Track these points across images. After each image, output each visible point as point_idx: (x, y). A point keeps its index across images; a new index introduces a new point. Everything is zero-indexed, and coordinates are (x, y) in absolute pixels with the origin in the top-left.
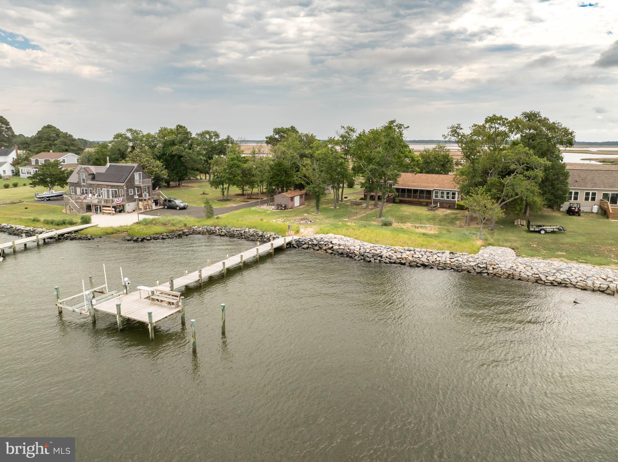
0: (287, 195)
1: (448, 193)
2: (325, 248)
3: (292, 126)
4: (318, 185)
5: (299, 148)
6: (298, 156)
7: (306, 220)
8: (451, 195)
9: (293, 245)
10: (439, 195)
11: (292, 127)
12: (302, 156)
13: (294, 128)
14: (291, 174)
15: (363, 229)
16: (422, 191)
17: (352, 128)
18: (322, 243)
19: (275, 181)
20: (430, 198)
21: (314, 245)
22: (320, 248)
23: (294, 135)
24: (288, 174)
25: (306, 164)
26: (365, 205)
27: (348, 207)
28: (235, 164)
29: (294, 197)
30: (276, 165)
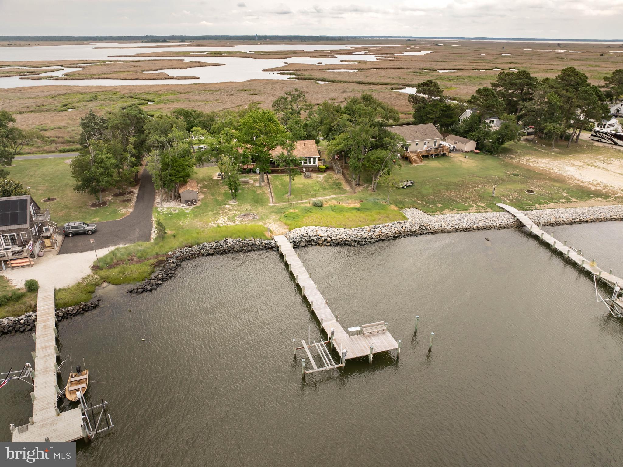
0: (192, 189)
1: (310, 159)
2: (320, 242)
7: (251, 216)
8: (312, 161)
10: (303, 161)
18: (312, 238)
21: (308, 241)
22: (316, 242)
26: (251, 181)
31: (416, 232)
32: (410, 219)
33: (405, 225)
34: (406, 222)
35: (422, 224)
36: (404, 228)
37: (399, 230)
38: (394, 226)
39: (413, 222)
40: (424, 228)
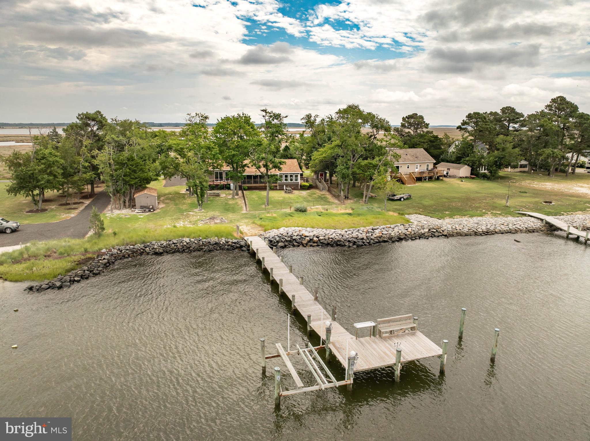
0: (150, 193)
1: (291, 176)
2: (304, 242)
7: (219, 219)
8: (294, 178)
10: (284, 178)
22: (299, 243)
26: (223, 195)
27: (215, 200)
31: (426, 235)
32: (416, 222)
33: (410, 228)
34: (412, 225)
35: (431, 227)
37: (404, 232)
38: (397, 228)
39: (420, 225)
40: (435, 231)
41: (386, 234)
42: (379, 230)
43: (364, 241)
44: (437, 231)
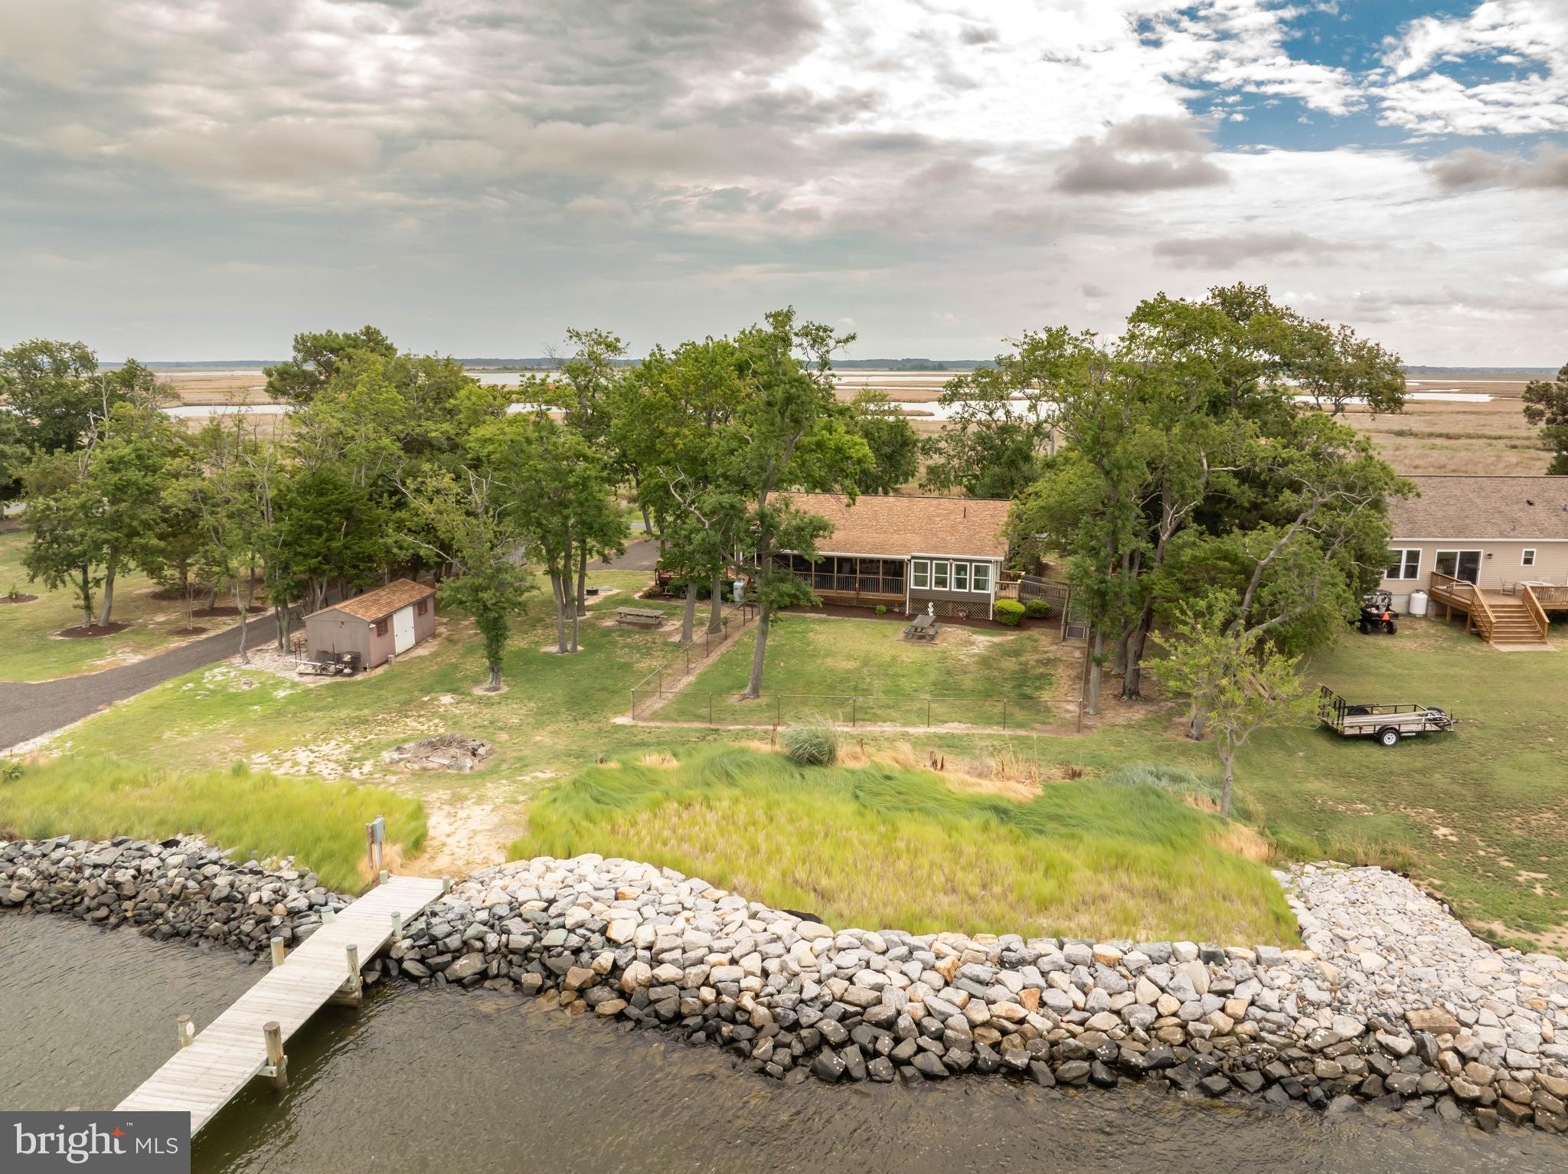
0: (359, 609)
1: (961, 569)
2: (575, 977)
3: (368, 328)
4: (492, 577)
5: (399, 415)
6: (396, 448)
7: (453, 751)
8: (970, 576)
9: (400, 961)
10: (932, 574)
11: (368, 331)
12: (415, 446)
13: (378, 333)
14: (371, 522)
15: (725, 795)
16: (869, 564)
17: (611, 339)
18: (554, 937)
19: (306, 556)
20: (899, 587)
21: (513, 952)
22: (550, 973)
23: (378, 362)
24: (361, 521)
25: (438, 492)
26: (673, 625)
27: (614, 644)
28: (129, 483)
29: (390, 616)
30: (305, 490)
31: (1322, 1065)
32: (1318, 941)
33: (1254, 986)
34: (1273, 963)
35: (1394, 1007)
36: (1237, 1005)
37: (1190, 1010)
38: (1160, 973)
39: (1330, 970)
40: (1403, 1043)
41: (1062, 1011)
42: (1031, 974)
43: (885, 1043)
44: (1420, 1048)
